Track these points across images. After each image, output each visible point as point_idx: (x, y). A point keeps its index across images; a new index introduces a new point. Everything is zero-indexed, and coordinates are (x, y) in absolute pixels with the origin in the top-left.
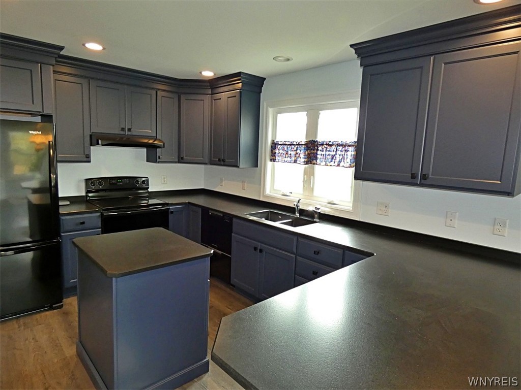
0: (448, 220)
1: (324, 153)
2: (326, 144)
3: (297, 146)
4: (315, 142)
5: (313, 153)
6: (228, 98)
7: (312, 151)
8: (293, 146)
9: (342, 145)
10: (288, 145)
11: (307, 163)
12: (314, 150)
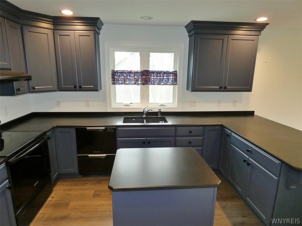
0: (219, 104)
1: (155, 78)
2: (156, 73)
3: (134, 74)
4: (148, 71)
5: (148, 78)
6: (80, 36)
7: (147, 77)
8: (131, 74)
9: (167, 73)
10: (127, 73)
11: (143, 84)
12: (148, 76)
